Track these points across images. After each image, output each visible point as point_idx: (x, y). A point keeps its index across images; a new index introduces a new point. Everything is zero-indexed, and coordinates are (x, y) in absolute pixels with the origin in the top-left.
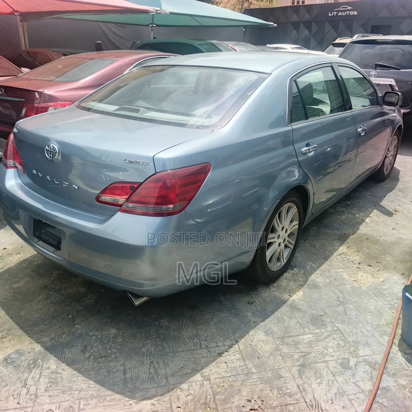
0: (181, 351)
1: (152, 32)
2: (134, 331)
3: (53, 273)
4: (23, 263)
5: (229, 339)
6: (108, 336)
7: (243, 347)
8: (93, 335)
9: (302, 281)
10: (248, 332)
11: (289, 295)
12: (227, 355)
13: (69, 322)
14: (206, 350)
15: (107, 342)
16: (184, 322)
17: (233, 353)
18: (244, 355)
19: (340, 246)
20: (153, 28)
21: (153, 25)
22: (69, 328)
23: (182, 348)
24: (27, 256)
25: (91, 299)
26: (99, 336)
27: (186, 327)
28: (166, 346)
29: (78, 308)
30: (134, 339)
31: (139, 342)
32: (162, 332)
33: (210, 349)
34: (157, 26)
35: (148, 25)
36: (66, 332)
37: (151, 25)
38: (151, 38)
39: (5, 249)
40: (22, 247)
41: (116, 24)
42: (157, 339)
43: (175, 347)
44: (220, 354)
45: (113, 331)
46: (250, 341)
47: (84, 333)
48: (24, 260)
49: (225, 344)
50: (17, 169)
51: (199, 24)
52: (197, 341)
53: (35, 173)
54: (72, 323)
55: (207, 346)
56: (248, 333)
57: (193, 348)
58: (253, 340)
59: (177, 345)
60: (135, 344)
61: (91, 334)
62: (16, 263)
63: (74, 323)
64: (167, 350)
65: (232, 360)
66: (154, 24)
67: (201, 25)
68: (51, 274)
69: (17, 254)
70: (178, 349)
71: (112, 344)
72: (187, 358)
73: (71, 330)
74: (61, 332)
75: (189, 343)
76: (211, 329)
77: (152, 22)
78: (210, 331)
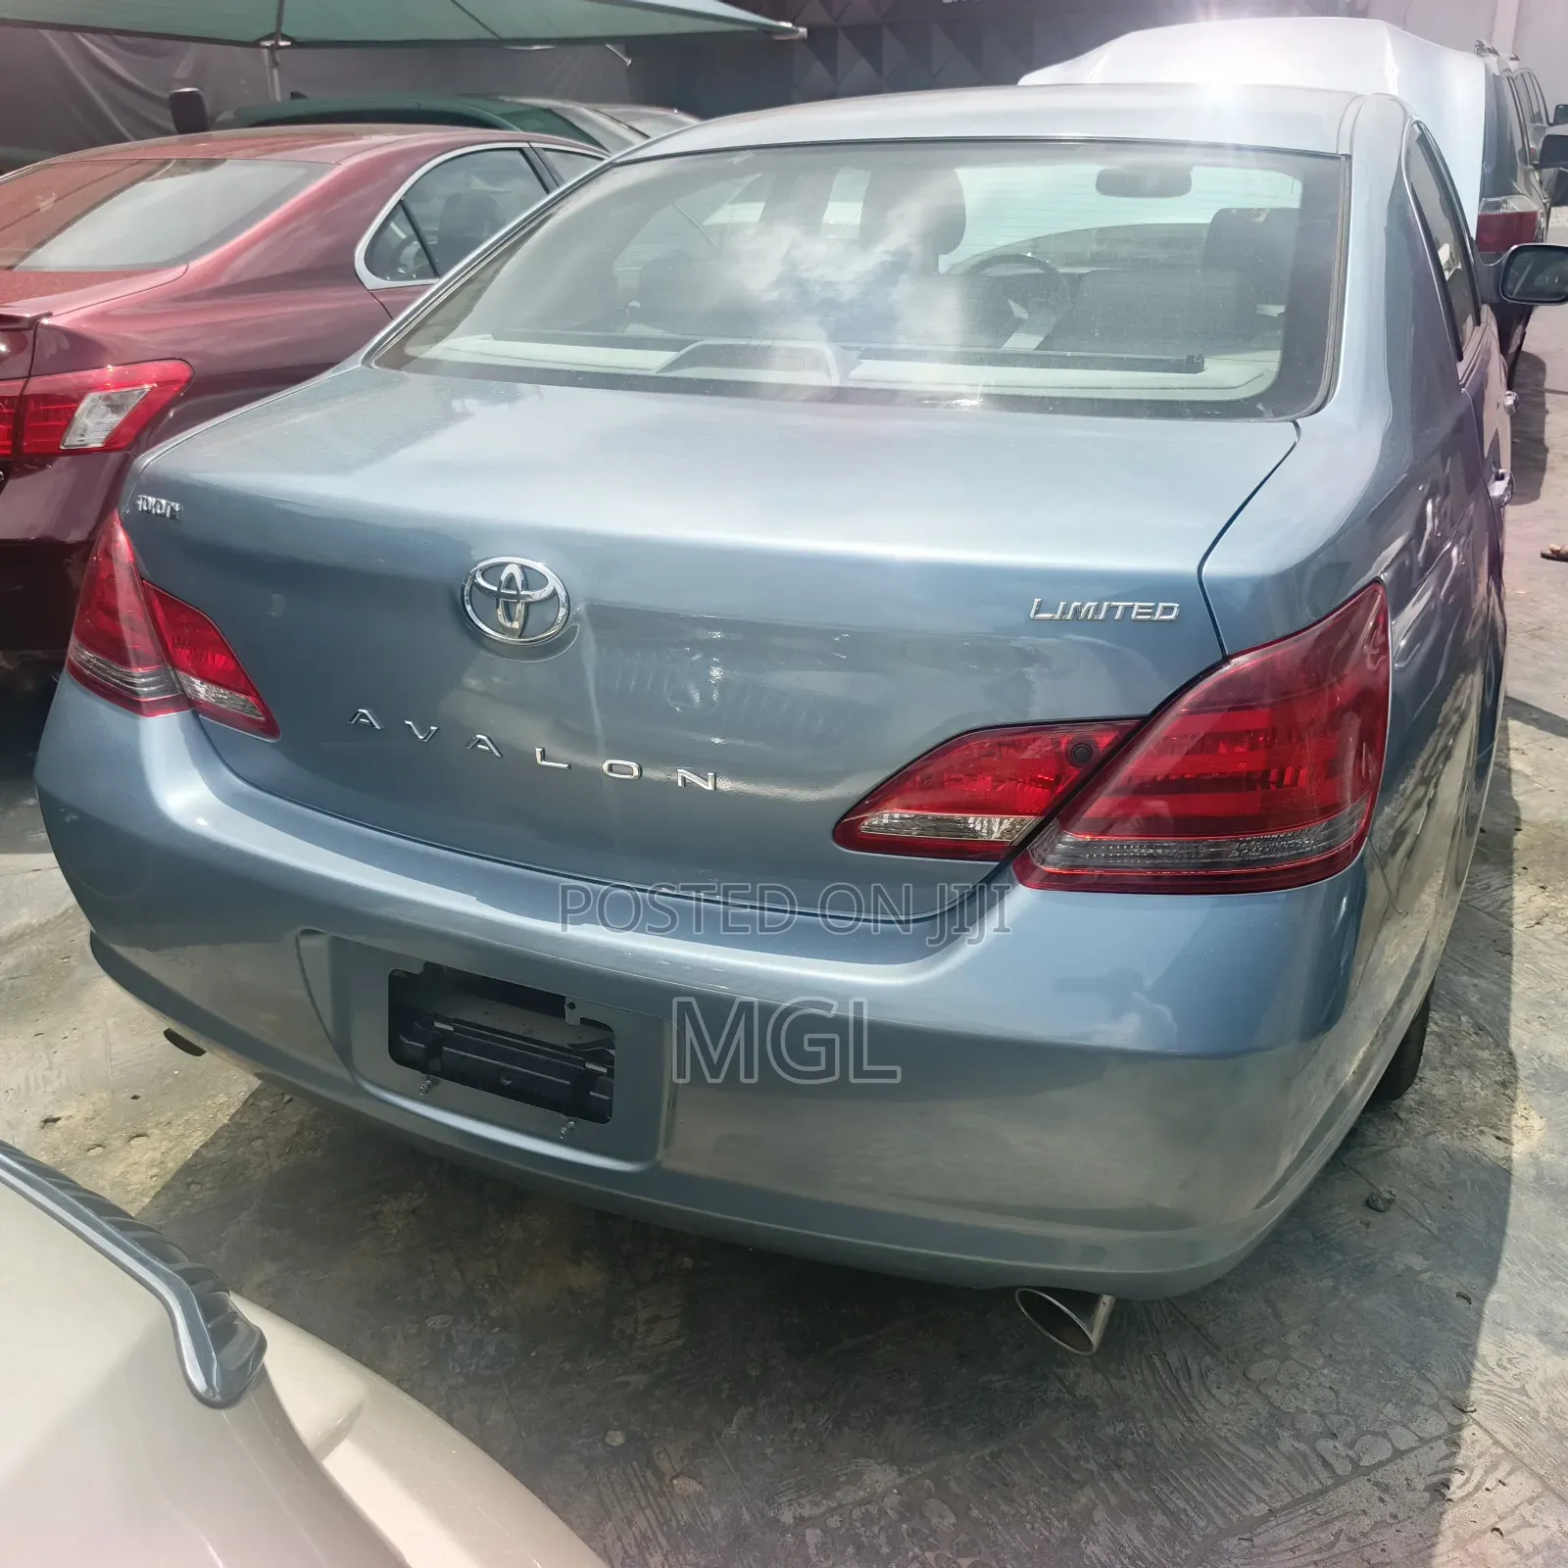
0: (1264, 1520)
1: (275, 71)
2: (978, 1454)
3: (380, 1212)
4: (189, 1185)
5: (1423, 1404)
6: (873, 1509)
7: (1508, 1432)
8: (801, 1520)
9: (1497, 1064)
10: (1470, 1349)
11: (1498, 1138)
12: (1469, 1488)
13: (630, 1470)
14: (1364, 1486)
15: (889, 1543)
16: (1173, 1359)
17: (1487, 1472)
18: (1542, 1472)
19: (1508, 885)
20: (278, 55)
21: (277, 43)
22: (649, 1505)
23: (1260, 1500)
24: (188, 1142)
25: (657, 1319)
26: (834, 1522)
27: (1196, 1381)
28: (1181, 1504)
29: (627, 1383)
30: (1010, 1501)
31: (1039, 1509)
32: (1110, 1430)
33: (1378, 1475)
34: (296, 44)
35: (255, 44)
36: (656, 1537)
37: (267, 44)
38: (275, 97)
39: (46, 1121)
40: (135, 1097)
41: (117, 37)
42: (1116, 1476)
43: (1223, 1499)
44: (1439, 1490)
45: (881, 1478)
46: (1514, 1395)
47: (747, 1517)
48: (187, 1169)
49: (1427, 1436)
50: (195, 714)
51: (484, 35)
52: (1296, 1444)
53: (378, 727)
54: (649, 1474)
55: (1355, 1463)
56: (1474, 1353)
57: (1304, 1488)
58: (1523, 1387)
59: (1228, 1488)
60: (1033, 1529)
61: (787, 1517)
62: (152, 1193)
63: (659, 1475)
64: (1202, 1524)
65: (1512, 1512)
66: (285, 38)
67: (494, 37)
68: (374, 1217)
69: (132, 1138)
70: (1245, 1507)
71: (924, 1551)
72: (1315, 1545)
73: (668, 1513)
74: (624, 1540)
75: (1270, 1467)
76: (1312, 1371)
77: (271, 30)
78: (1313, 1382)
